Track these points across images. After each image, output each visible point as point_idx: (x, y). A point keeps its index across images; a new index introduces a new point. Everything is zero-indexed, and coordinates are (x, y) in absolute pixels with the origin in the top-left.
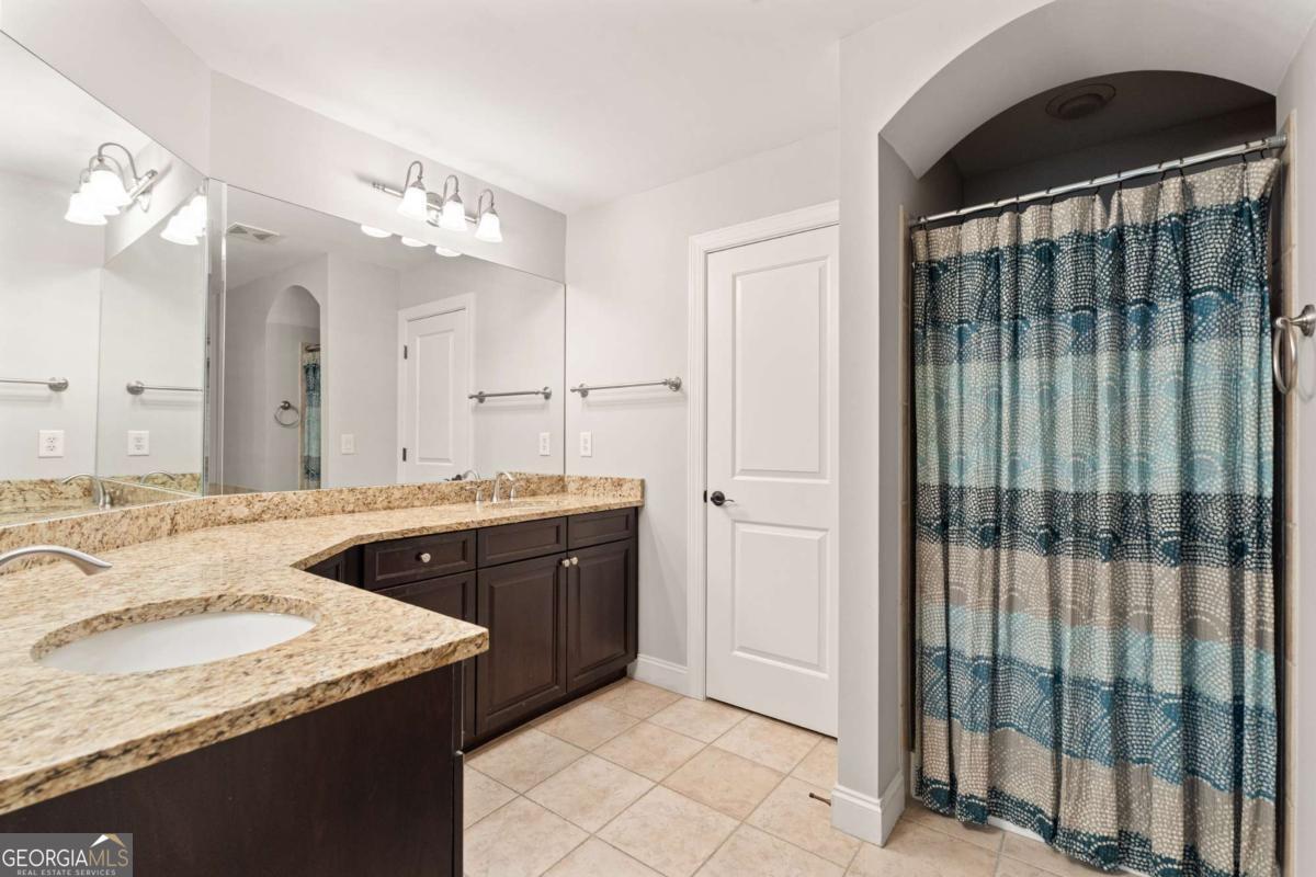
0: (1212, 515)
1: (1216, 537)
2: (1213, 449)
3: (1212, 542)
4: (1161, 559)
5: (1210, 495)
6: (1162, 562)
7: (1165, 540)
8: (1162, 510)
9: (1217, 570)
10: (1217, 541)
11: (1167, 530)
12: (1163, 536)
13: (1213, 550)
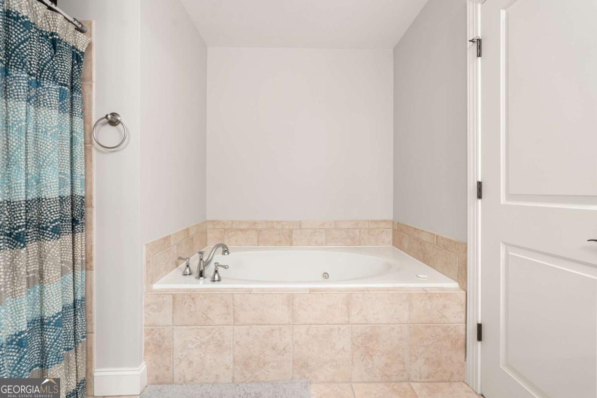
0: (65, 207)
1: (67, 219)
2: (66, 172)
3: (65, 222)
4: (51, 236)
5: (64, 197)
6: (52, 238)
7: (54, 225)
8: (50, 207)
9: (68, 236)
10: (68, 220)
11: (54, 218)
12: (51, 223)
13: (66, 226)
